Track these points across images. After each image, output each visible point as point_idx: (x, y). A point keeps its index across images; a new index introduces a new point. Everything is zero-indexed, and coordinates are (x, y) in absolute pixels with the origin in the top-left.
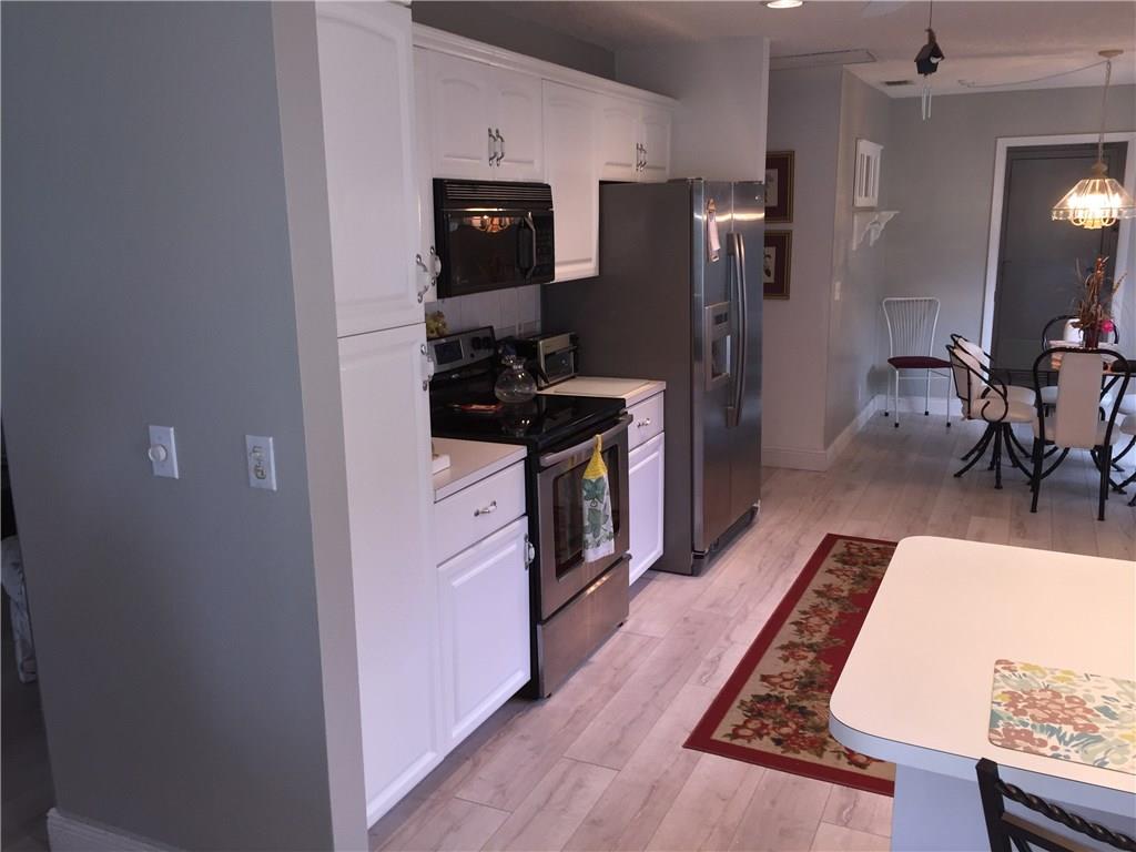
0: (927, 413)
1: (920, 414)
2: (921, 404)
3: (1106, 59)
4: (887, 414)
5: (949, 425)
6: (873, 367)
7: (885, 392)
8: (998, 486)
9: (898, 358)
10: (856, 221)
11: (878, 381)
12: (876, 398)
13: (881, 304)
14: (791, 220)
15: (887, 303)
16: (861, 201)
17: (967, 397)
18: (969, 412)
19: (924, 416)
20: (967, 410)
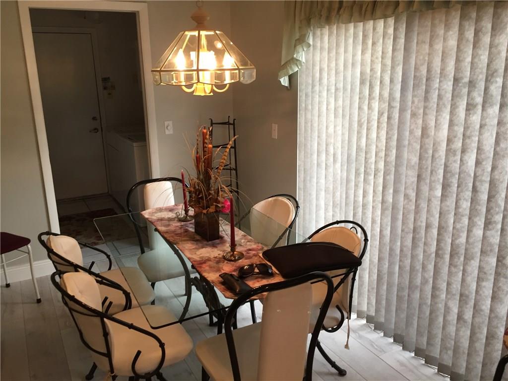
0: (8, 286)
5: (39, 301)
17: (104, 351)
18: (112, 370)
19: (6, 290)
20: (108, 368)
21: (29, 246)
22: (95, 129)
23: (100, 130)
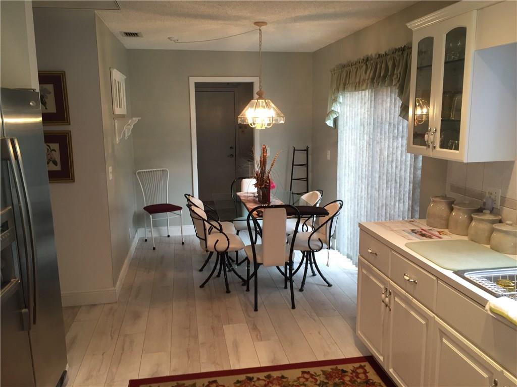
0: (169, 236)
1: (165, 237)
2: (164, 231)
3: (259, 28)
4: (146, 240)
5: (183, 243)
6: (135, 213)
7: (144, 227)
8: (228, 292)
9: (148, 206)
10: (116, 124)
11: (139, 221)
12: (138, 230)
13: (135, 174)
14: (68, 123)
15: (139, 173)
16: (118, 111)
17: (204, 238)
18: (206, 247)
19: (167, 238)
20: (205, 246)
21: (181, 211)
22: (232, 155)
23: (234, 156)
